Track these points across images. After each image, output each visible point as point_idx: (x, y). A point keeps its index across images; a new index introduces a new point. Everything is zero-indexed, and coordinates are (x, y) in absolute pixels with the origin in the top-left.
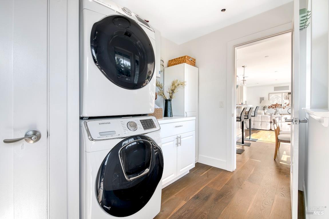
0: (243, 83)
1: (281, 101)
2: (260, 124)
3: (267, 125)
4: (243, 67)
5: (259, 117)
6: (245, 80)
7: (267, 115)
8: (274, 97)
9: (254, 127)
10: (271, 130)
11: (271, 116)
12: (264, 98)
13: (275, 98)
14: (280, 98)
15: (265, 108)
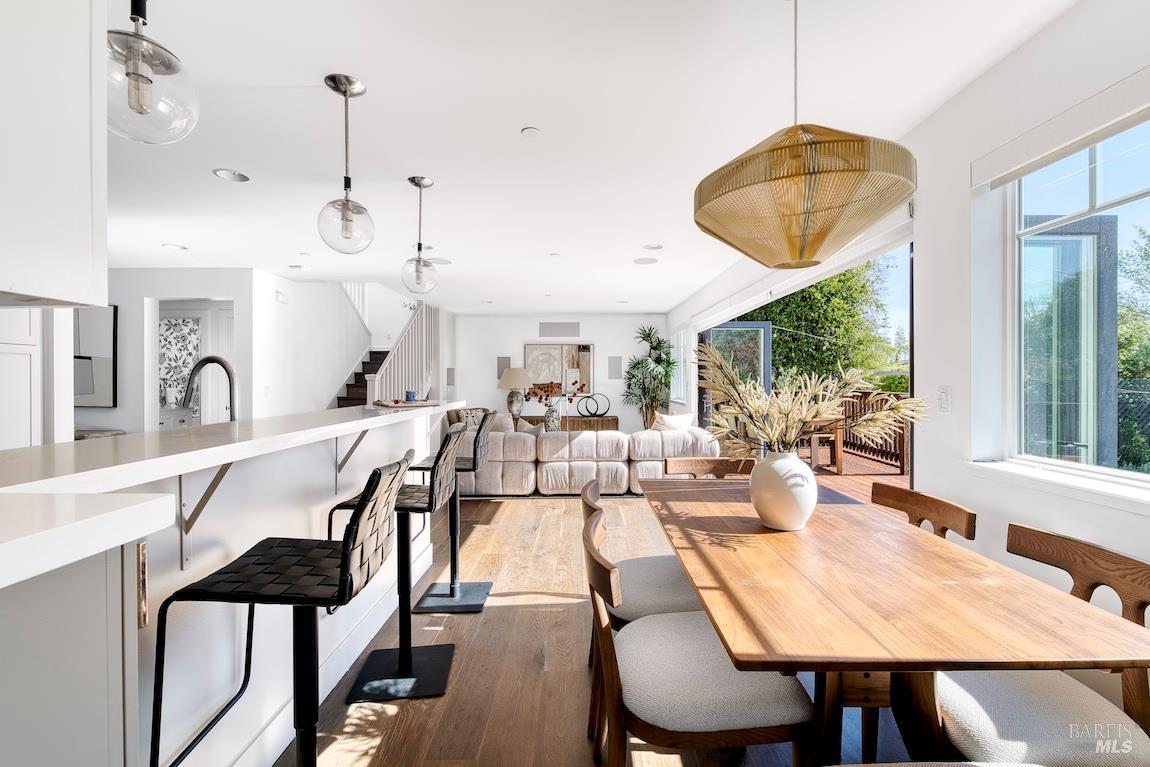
0: (418, 278)
1: (558, 373)
2: (500, 475)
3: (524, 475)
4: (413, 180)
5: (496, 443)
6: (427, 264)
7: (522, 434)
8: (541, 359)
9: (479, 488)
10: (536, 493)
11: (537, 437)
12: (509, 358)
13: (543, 361)
14: (556, 363)
15: (515, 398)
